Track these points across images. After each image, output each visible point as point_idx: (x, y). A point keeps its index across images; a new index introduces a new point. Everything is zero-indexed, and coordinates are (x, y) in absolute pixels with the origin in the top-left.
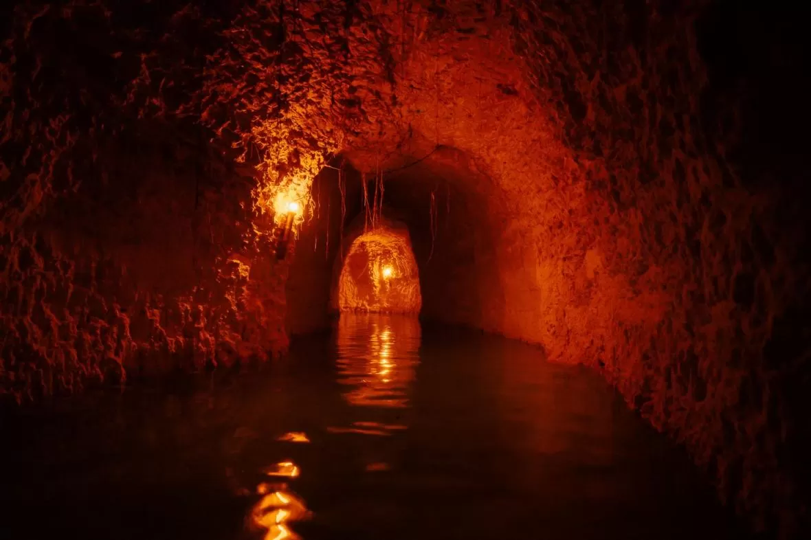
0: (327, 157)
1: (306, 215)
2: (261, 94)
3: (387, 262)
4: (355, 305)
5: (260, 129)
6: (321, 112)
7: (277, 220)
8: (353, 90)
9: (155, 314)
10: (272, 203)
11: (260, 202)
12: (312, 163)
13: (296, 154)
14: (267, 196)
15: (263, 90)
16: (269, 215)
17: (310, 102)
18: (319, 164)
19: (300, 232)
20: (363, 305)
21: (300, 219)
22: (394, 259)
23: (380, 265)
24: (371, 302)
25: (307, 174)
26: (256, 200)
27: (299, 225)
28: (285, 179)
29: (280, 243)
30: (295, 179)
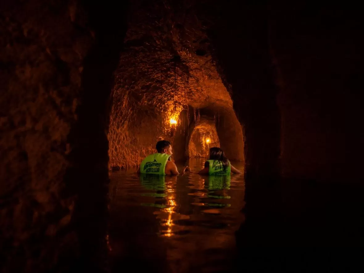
0: (183, 106)
1: (178, 124)
2: (167, 96)
3: (208, 137)
4: (195, 155)
5: (167, 103)
6: (182, 96)
7: (171, 126)
8: (190, 89)
9: (144, 151)
10: (169, 122)
11: (167, 121)
12: (180, 109)
13: (175, 107)
14: (168, 119)
15: (168, 95)
16: (169, 124)
17: (179, 94)
18: (182, 109)
19: (177, 129)
20: (199, 155)
21: (176, 125)
22: (210, 135)
23: (205, 138)
24: (202, 154)
25: (178, 112)
26: (166, 121)
27: (176, 127)
28: (173, 114)
29: (172, 132)
30: (175, 114)
